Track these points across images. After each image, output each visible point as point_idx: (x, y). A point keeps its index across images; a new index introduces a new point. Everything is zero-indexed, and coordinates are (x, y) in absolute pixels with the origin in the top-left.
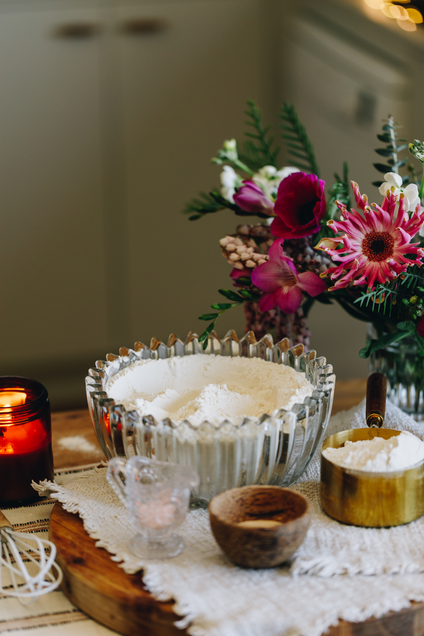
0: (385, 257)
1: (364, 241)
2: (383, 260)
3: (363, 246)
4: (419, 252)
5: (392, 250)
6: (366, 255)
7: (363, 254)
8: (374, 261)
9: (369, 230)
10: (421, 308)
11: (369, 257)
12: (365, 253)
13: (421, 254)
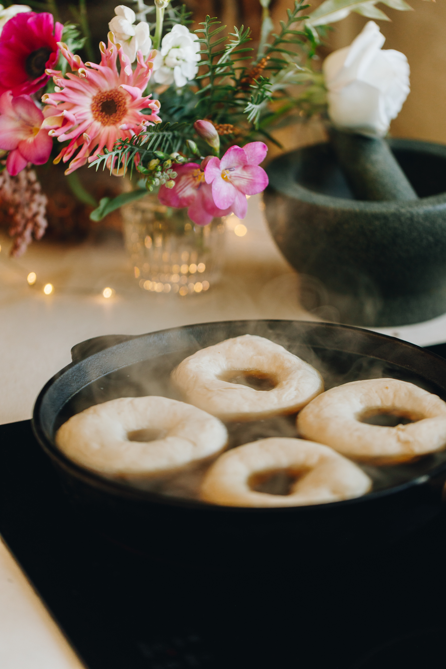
0: (120, 118)
1: (92, 106)
2: (118, 122)
3: (93, 111)
4: (152, 106)
5: (126, 108)
6: (98, 121)
7: (95, 120)
8: (109, 125)
9: (94, 92)
10: (159, 177)
11: (102, 122)
12: (96, 118)
13: (154, 108)
